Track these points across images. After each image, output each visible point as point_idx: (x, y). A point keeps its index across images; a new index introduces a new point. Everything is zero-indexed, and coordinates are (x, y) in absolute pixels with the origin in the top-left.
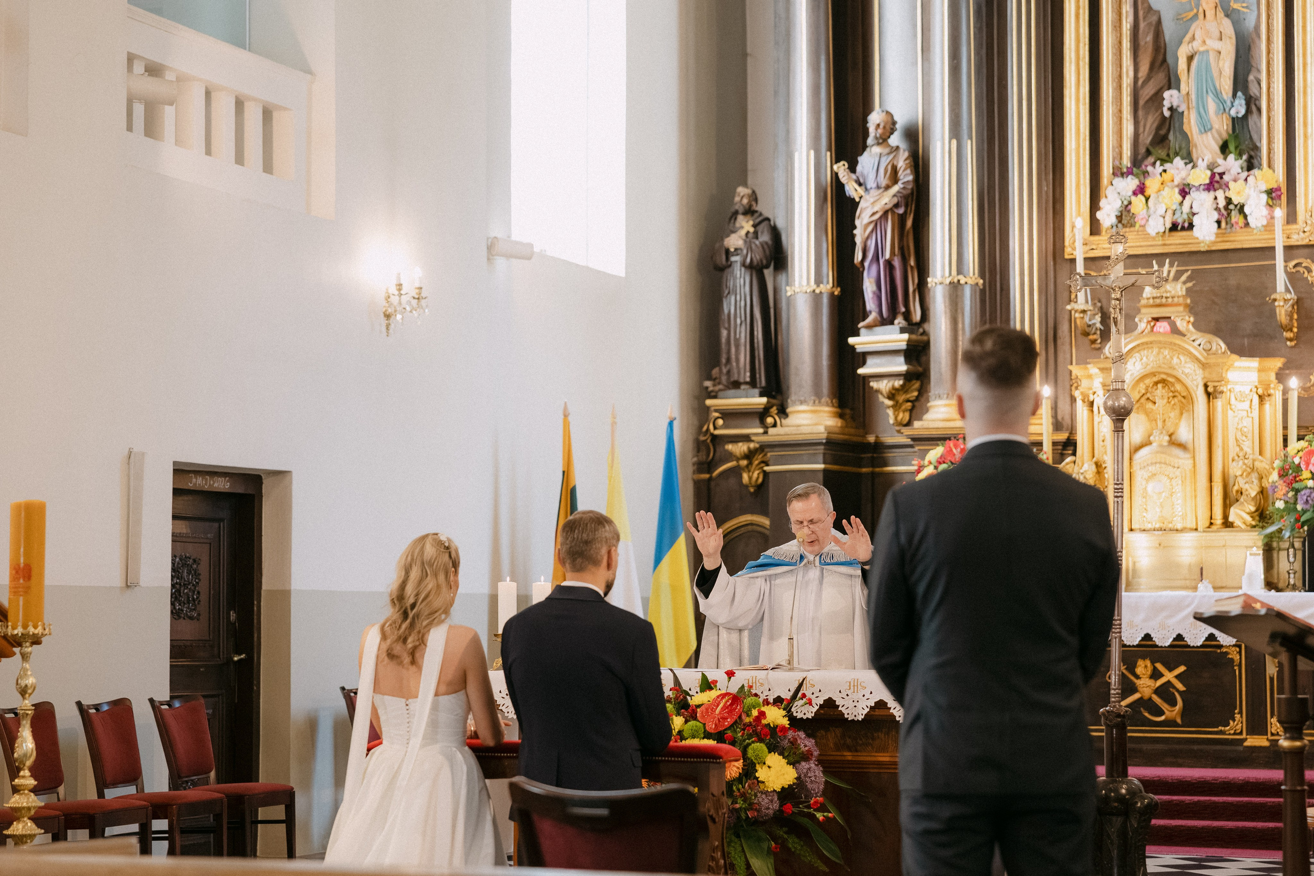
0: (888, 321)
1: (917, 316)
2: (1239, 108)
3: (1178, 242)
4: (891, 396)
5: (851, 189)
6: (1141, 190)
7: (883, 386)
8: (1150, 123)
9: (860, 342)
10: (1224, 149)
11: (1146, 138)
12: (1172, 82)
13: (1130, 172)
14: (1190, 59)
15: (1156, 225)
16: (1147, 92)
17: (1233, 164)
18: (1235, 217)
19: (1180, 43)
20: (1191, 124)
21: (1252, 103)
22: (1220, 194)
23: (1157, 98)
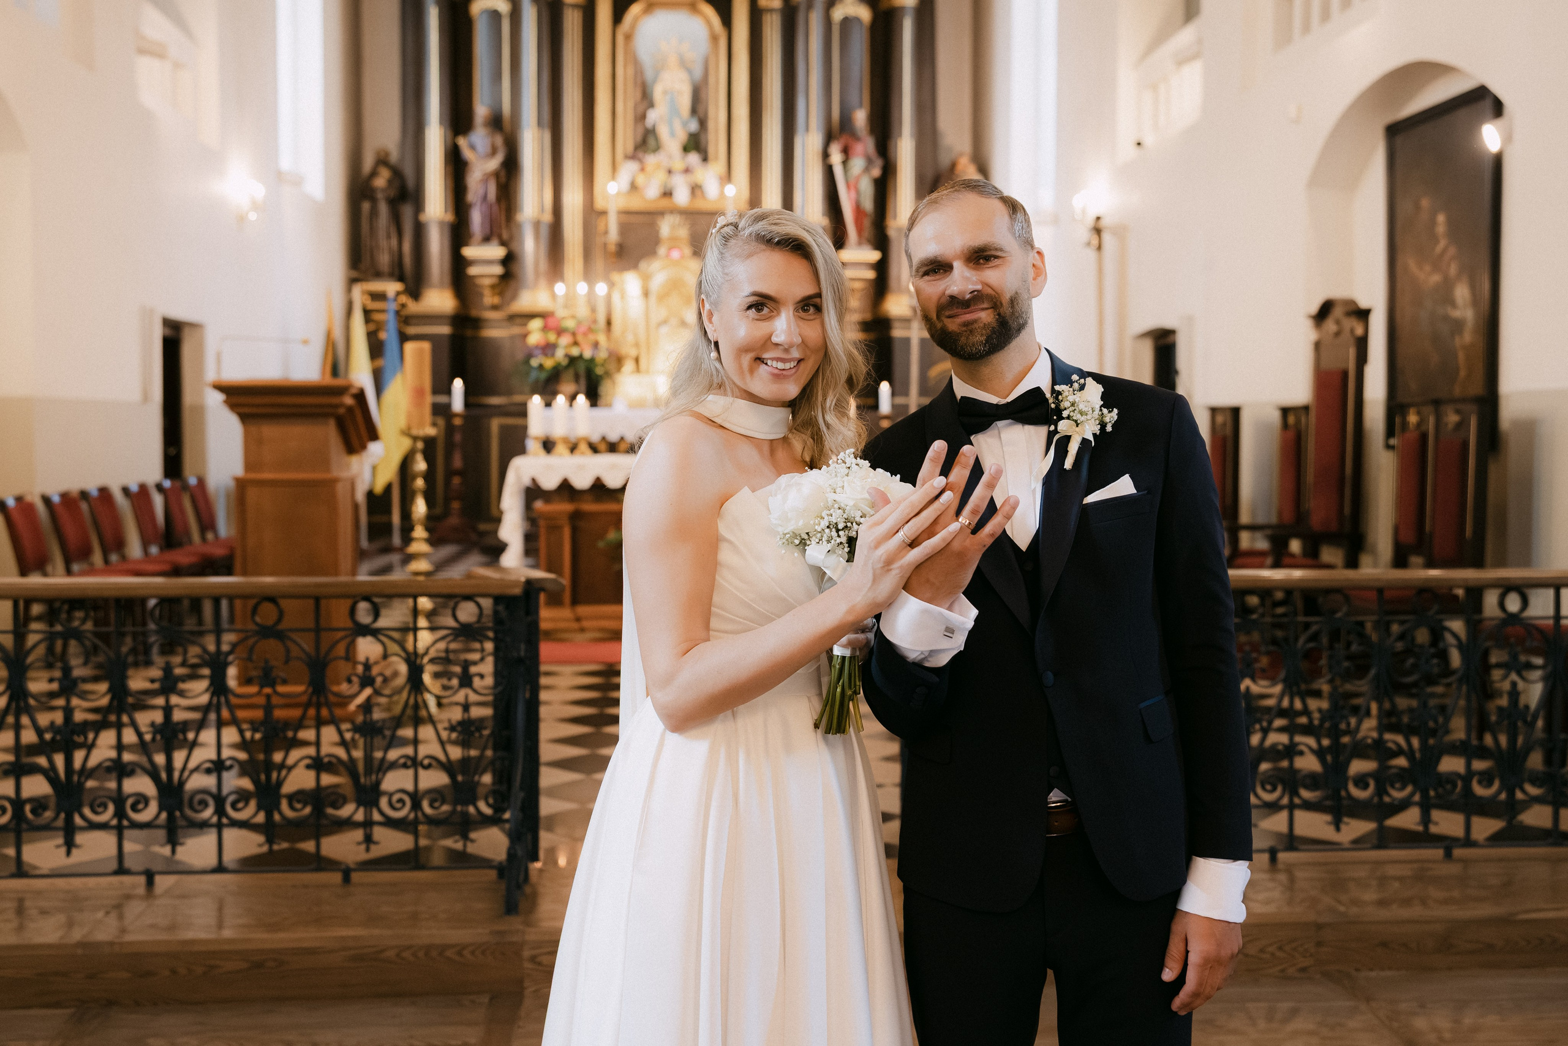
0: (487, 239)
1: (505, 236)
2: (694, 126)
3: (664, 203)
4: (493, 287)
5: (467, 154)
6: (643, 170)
7: (487, 282)
8: (640, 131)
9: (468, 252)
10: (686, 149)
11: (639, 138)
12: (651, 105)
13: (633, 157)
14: (665, 93)
15: (652, 191)
16: (640, 109)
17: (694, 158)
18: (698, 192)
19: (655, 81)
20: (663, 132)
21: (703, 123)
22: (691, 178)
23: (643, 117)
